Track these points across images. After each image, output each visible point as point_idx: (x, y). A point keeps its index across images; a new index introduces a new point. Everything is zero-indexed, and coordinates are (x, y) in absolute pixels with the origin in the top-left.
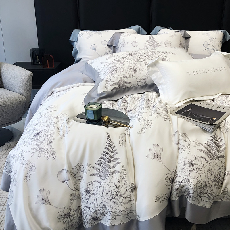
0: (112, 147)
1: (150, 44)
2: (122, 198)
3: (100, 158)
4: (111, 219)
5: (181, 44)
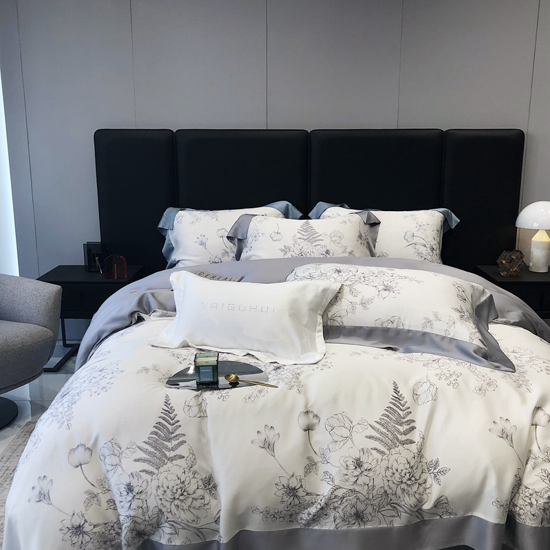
0: (172, 416)
1: (304, 237)
2: (190, 500)
3: (152, 433)
4: (171, 534)
5: (360, 236)
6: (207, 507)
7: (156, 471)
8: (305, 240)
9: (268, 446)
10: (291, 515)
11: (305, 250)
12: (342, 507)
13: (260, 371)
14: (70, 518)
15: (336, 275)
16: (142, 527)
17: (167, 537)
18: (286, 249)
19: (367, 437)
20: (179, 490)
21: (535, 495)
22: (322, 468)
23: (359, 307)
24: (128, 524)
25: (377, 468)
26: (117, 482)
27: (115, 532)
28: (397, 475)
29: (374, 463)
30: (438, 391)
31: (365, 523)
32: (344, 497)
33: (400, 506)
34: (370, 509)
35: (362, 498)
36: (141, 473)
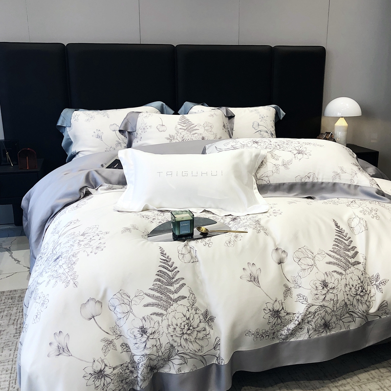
1: (184, 128)
2: (196, 332)
3: (155, 280)
4: (181, 364)
5: (224, 126)
6: (208, 336)
7: (164, 312)
8: (185, 130)
9: (254, 279)
10: (274, 333)
11: (186, 138)
12: (314, 320)
14: (91, 364)
15: (256, 145)
16: (155, 362)
17: (177, 367)
19: (327, 263)
22: (295, 292)
24: (145, 362)
25: (339, 286)
26: (129, 328)
27: (129, 371)
28: (353, 289)
29: (336, 282)
30: (367, 222)
31: (330, 330)
32: (316, 312)
33: (355, 313)
34: (334, 319)
35: (329, 311)
36: (151, 316)
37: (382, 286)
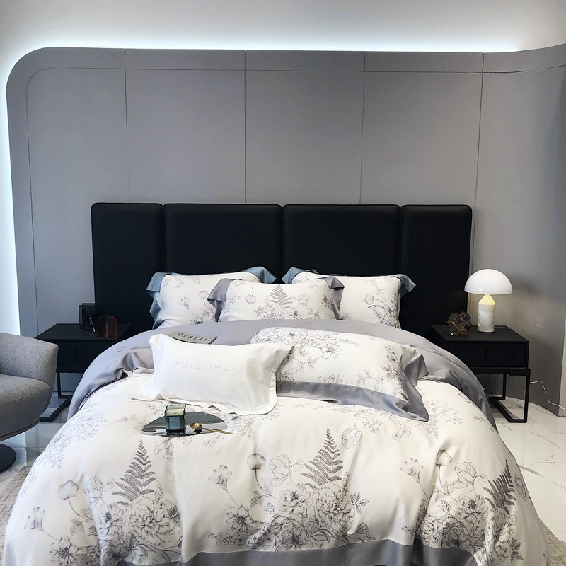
0: (144, 457)
1: (276, 300)
2: (158, 526)
3: (127, 471)
4: (141, 555)
5: (325, 300)
6: (171, 532)
7: (130, 503)
8: (276, 302)
9: (222, 482)
10: (240, 540)
11: (276, 311)
12: (281, 532)
13: (221, 421)
14: (58, 542)
15: (289, 338)
16: (118, 550)
17: (139, 558)
18: (259, 311)
19: (302, 474)
20: (149, 518)
21: (436, 521)
22: (266, 500)
23: (306, 366)
24: (106, 547)
25: (310, 500)
26: (98, 512)
27: (95, 555)
28: (326, 505)
29: (307, 496)
30: (363, 436)
31: (300, 546)
32: (282, 524)
33: (329, 532)
34: (304, 534)
35: (298, 525)
36: (118, 504)
37: (361, 507)
